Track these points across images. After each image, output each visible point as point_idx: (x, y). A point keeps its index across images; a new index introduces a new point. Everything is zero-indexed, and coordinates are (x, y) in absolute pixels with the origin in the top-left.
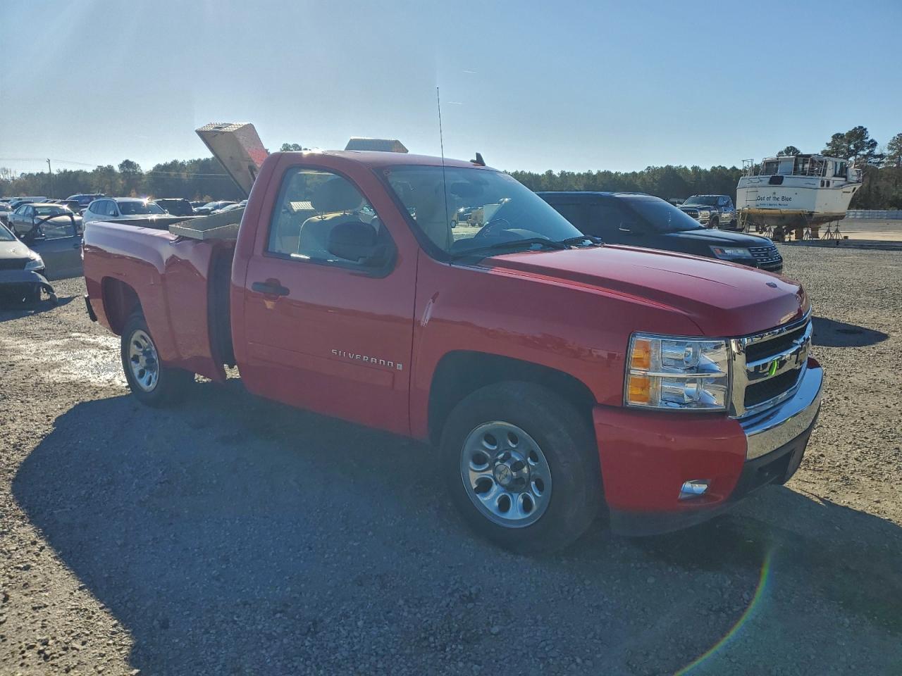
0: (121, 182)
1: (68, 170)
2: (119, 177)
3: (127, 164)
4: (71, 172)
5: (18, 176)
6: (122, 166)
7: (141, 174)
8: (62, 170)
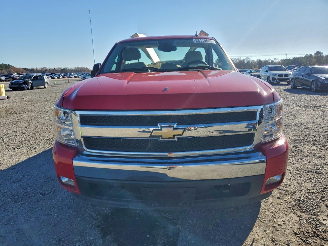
0: (314, 60)
1: (296, 57)
2: (314, 58)
3: (318, 53)
4: (297, 58)
5: (279, 60)
6: (315, 54)
7: (323, 57)
8: (294, 57)
